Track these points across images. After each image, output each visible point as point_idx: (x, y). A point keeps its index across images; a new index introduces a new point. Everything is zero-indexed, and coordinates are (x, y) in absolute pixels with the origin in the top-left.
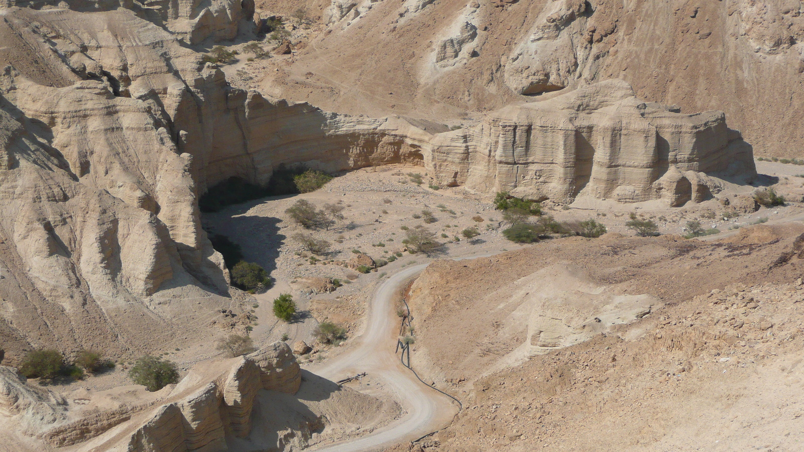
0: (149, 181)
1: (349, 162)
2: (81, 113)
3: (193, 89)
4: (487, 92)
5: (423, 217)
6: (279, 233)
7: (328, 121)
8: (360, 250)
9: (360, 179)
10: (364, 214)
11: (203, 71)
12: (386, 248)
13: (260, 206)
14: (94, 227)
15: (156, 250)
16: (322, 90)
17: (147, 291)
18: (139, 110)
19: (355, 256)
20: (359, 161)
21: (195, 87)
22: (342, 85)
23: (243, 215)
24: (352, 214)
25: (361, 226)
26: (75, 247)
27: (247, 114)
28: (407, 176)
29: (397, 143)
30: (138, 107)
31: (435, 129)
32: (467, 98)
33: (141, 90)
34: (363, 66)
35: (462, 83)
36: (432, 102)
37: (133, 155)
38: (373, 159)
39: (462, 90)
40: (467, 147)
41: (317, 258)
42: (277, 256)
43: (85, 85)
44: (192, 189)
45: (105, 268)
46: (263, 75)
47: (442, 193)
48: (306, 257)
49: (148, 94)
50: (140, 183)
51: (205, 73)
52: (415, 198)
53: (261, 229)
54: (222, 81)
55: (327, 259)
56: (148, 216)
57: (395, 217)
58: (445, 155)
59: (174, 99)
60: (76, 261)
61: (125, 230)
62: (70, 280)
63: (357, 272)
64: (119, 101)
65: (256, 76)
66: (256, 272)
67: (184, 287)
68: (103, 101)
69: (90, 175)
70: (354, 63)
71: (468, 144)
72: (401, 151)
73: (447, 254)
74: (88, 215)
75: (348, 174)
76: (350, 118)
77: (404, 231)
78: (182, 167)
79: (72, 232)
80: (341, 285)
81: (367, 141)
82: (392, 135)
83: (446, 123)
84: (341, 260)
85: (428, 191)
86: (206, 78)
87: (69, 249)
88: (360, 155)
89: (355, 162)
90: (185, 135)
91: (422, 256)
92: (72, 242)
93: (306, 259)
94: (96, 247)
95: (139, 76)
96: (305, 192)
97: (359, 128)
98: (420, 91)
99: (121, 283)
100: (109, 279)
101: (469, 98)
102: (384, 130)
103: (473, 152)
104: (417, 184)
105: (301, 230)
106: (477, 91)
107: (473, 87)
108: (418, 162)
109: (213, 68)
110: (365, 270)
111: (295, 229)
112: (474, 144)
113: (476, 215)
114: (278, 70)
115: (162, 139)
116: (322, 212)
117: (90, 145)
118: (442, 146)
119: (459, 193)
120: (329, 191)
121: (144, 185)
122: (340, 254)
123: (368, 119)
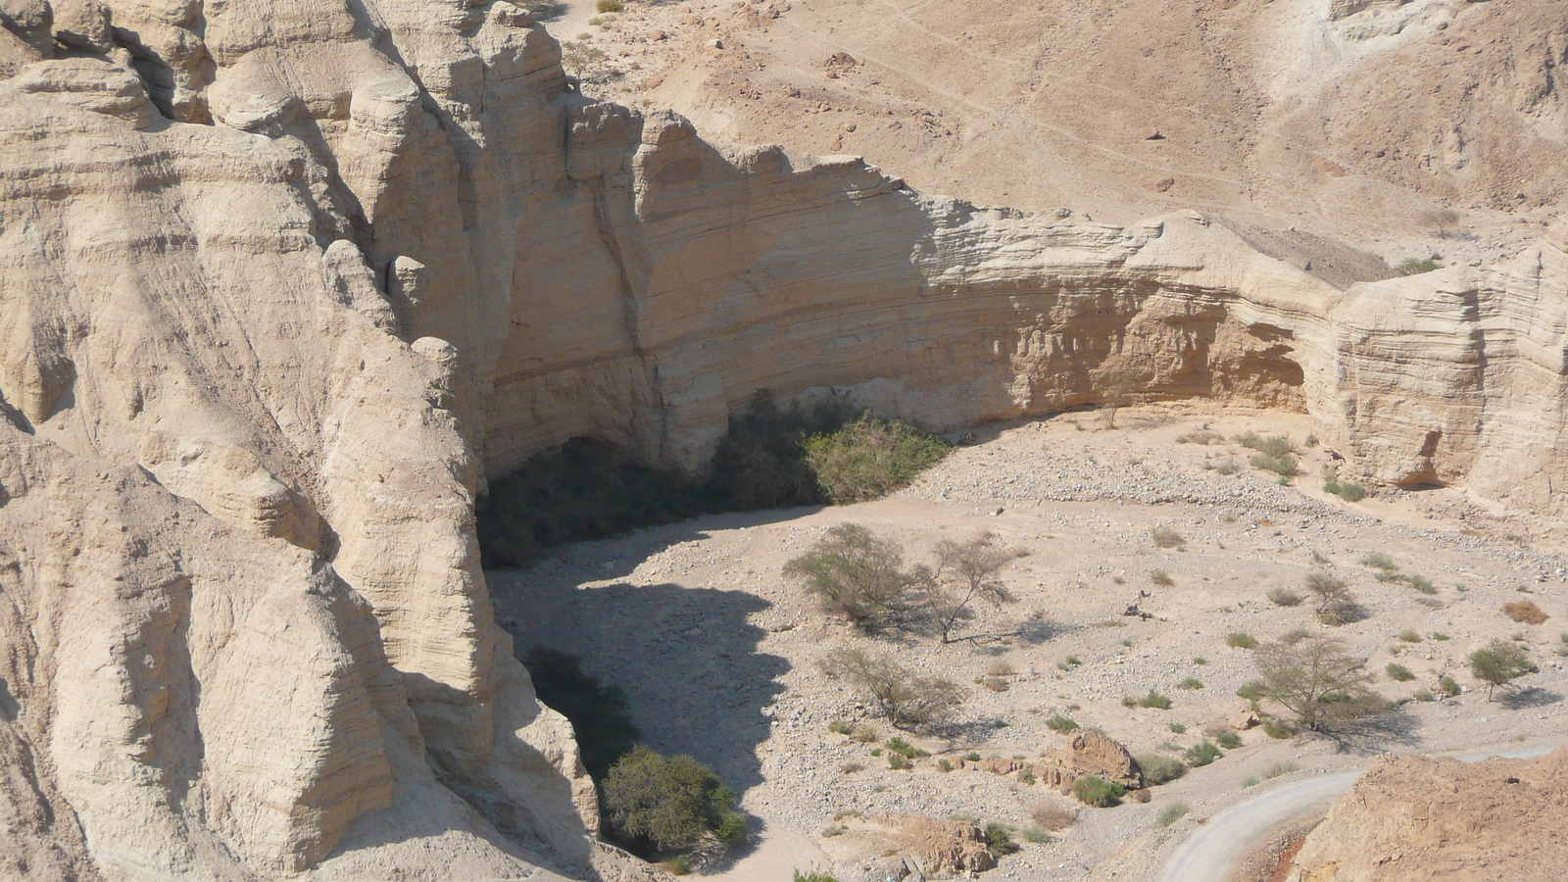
0: (297, 440)
1: (1014, 391)
2: (45, 182)
3: (442, 102)
4: (1531, 137)
5: (1312, 601)
6: (764, 647)
7: (940, 231)
8: (1073, 716)
9: (1057, 453)
10: (1082, 585)
11: (481, 34)
12: (1176, 714)
13: (682, 548)
14: (103, 606)
15: (335, 697)
16: (890, 121)
17: (297, 849)
18: (257, 173)
19: (1062, 743)
20: (1051, 386)
21: (453, 93)
22: (969, 101)
23: (621, 580)
24: (1034, 584)
25: (1074, 629)
26: (31, 679)
27: (639, 200)
28: (1237, 446)
29: (1198, 318)
30: (254, 161)
31: (1345, 270)
32: (1451, 158)
33: (253, 100)
34: (1048, 33)
35: (1433, 99)
36: (1316, 170)
37: (238, 341)
38: (1105, 381)
39: (1431, 126)
40: (1477, 335)
41: (916, 743)
42: (765, 735)
43: (58, 78)
44: (460, 473)
45: (143, 759)
46: (661, 64)
47: (1376, 514)
48: (873, 739)
49: (280, 118)
50: (263, 445)
51: (490, 42)
52: (1272, 530)
53: (695, 632)
54: (548, 73)
55: (951, 751)
56: (303, 568)
57: (1203, 597)
58: (1391, 365)
59: (376, 136)
60: (34, 734)
61: (218, 619)
62: (15, 803)
63: (1071, 803)
64: (184, 137)
65: (636, 67)
66: (696, 791)
67: (435, 840)
68: (126, 140)
69: (75, 413)
70: (1011, 22)
71: (1484, 324)
72: (1214, 350)
73: (1414, 740)
74: (78, 561)
75: (1007, 436)
76: (1021, 223)
77: (1239, 651)
78: (421, 390)
79: (18, 623)
80: (1014, 849)
81: (1083, 311)
82: (1182, 289)
83: (1377, 249)
84: (1007, 755)
85: (1322, 506)
86: (494, 58)
87: (11, 689)
88: (1053, 362)
89: (1037, 389)
90: (416, 272)
91: (1318, 749)
92: (22, 661)
93: (874, 746)
94: (111, 681)
95: (244, 50)
96: (848, 498)
97: (1057, 259)
98: (1269, 132)
99: (203, 820)
100: (159, 804)
101: (1458, 157)
102: (1151, 269)
103: (1501, 355)
104: (1277, 477)
105: (844, 636)
106: (1489, 129)
107: (1476, 116)
108: (1277, 392)
109: (519, 21)
110: (1103, 793)
111: (821, 635)
112: (1507, 324)
113: (1518, 598)
114: (719, 45)
115: (342, 285)
116: (923, 573)
117: (77, 301)
118: (1382, 333)
119: (1445, 512)
120: (940, 498)
121: (278, 454)
122: (1000, 732)
123: (1087, 228)
